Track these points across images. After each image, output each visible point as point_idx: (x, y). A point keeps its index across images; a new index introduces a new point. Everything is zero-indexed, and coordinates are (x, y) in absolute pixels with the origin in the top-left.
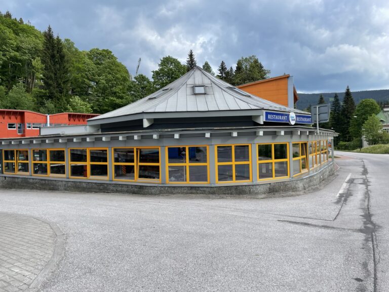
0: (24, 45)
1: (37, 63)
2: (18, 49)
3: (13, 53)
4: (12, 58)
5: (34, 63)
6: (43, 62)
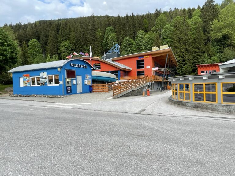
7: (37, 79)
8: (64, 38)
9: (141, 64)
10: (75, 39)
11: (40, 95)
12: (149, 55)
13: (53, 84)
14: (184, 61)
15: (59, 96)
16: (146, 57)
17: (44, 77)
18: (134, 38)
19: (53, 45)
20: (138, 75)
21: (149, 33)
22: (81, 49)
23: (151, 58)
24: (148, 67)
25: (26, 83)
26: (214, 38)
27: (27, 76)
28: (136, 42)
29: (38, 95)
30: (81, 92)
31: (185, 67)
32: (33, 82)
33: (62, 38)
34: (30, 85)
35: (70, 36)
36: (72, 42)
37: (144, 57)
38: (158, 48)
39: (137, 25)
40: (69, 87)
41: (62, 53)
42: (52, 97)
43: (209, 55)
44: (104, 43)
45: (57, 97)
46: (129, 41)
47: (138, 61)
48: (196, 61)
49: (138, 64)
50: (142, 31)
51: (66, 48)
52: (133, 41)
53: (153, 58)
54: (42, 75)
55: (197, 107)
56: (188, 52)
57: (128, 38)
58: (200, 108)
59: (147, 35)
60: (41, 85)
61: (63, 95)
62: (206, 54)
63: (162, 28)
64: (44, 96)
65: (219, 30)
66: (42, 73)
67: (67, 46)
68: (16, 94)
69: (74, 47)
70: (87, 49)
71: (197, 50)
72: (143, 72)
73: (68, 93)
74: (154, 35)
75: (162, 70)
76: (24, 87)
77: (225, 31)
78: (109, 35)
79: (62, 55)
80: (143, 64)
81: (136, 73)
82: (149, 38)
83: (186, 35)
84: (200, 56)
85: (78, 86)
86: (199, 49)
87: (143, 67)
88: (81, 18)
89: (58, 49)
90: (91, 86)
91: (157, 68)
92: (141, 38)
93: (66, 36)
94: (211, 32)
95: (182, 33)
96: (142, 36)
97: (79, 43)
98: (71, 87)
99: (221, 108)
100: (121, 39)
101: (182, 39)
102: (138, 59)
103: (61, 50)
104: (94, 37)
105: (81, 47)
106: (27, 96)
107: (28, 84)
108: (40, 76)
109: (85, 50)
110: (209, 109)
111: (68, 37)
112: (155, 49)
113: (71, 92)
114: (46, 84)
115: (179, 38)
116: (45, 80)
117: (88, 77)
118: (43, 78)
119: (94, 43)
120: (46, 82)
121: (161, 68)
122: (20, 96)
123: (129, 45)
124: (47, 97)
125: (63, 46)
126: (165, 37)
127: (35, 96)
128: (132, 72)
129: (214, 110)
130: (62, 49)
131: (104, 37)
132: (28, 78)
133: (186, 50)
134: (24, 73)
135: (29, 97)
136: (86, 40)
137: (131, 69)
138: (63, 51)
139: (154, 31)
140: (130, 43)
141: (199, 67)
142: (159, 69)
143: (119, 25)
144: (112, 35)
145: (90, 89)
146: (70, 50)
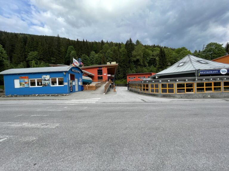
0: (155, 54)
1: (157, 58)
2: (153, 56)
3: (151, 57)
4: (151, 59)
5: (156, 58)
6: (159, 58)
7: (37, 81)
8: (32, 49)
9: (100, 72)
10: (43, 51)
11: (43, 95)
12: (106, 67)
13: (57, 85)
14: (119, 71)
15: (65, 95)
16: (104, 68)
17: (47, 79)
18: (89, 56)
19: (21, 54)
20: (98, 79)
21: (99, 53)
22: (48, 59)
23: (107, 69)
24: (105, 74)
25: (23, 85)
26: (132, 60)
27: (25, 78)
28: (90, 58)
29: (40, 95)
30: (78, 90)
31: (120, 75)
32: (33, 84)
33: (29, 49)
34: (29, 86)
35: (38, 48)
36: (40, 53)
37: (102, 68)
38: (110, 63)
39: (90, 48)
40: (71, 87)
41: (29, 61)
42: (57, 96)
43: (131, 69)
44: (67, 56)
45: (63, 95)
46: (86, 57)
47: (98, 70)
48: (125, 72)
49: (98, 72)
50: (94, 52)
51: (34, 57)
52: (88, 57)
53: (108, 69)
54: (44, 78)
55: (164, 96)
56: (121, 67)
57: (84, 55)
58: (166, 96)
59: (97, 55)
60: (43, 86)
61: (68, 93)
62: (129, 69)
63: (106, 51)
64: (48, 95)
65: (135, 56)
66: (44, 76)
67: (35, 55)
68: (10, 95)
69: (42, 57)
70: (53, 60)
71: (125, 66)
72: (102, 77)
73: (71, 91)
74: (101, 55)
75: (113, 76)
76: (20, 88)
77: (138, 57)
78: (71, 52)
79: (30, 62)
80: (102, 72)
81: (97, 78)
82: (98, 57)
83: (120, 57)
84: (127, 69)
85: (76, 86)
86: (126, 66)
87: (102, 74)
88: (43, 36)
89: (26, 57)
90: (82, 86)
91: (110, 75)
92: (93, 56)
93: (33, 48)
94: (131, 57)
95: (117, 56)
96: (94, 55)
97: (46, 54)
98: (72, 87)
99: (177, 96)
100: (80, 55)
101: (118, 59)
102: (98, 69)
103: (29, 59)
104: (59, 51)
105: (48, 58)
106: (26, 96)
107: (26, 86)
108: (42, 78)
109: (52, 60)
110: (171, 97)
111: (35, 49)
112: (108, 64)
113: (72, 91)
114: (48, 85)
115: (116, 59)
116: (47, 81)
117: (81, 80)
118: (45, 80)
119: (59, 56)
120: (49, 83)
121: (112, 75)
122: (16, 96)
123: (85, 59)
124: (51, 96)
125: (31, 55)
126: (108, 57)
127: (37, 95)
128: (94, 77)
129: (174, 97)
130: (29, 57)
131: (66, 52)
132: (26, 80)
133: (120, 66)
134: (20, 76)
135: (28, 97)
136: (53, 53)
137: (94, 75)
138: (30, 59)
139: (101, 53)
140: (86, 58)
141: (128, 75)
142: (111, 75)
143: (77, 46)
144: (73, 52)
145: (82, 89)
146: (38, 59)
